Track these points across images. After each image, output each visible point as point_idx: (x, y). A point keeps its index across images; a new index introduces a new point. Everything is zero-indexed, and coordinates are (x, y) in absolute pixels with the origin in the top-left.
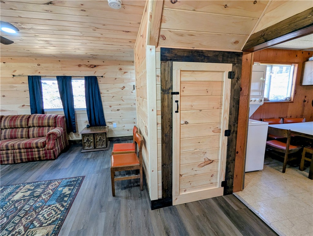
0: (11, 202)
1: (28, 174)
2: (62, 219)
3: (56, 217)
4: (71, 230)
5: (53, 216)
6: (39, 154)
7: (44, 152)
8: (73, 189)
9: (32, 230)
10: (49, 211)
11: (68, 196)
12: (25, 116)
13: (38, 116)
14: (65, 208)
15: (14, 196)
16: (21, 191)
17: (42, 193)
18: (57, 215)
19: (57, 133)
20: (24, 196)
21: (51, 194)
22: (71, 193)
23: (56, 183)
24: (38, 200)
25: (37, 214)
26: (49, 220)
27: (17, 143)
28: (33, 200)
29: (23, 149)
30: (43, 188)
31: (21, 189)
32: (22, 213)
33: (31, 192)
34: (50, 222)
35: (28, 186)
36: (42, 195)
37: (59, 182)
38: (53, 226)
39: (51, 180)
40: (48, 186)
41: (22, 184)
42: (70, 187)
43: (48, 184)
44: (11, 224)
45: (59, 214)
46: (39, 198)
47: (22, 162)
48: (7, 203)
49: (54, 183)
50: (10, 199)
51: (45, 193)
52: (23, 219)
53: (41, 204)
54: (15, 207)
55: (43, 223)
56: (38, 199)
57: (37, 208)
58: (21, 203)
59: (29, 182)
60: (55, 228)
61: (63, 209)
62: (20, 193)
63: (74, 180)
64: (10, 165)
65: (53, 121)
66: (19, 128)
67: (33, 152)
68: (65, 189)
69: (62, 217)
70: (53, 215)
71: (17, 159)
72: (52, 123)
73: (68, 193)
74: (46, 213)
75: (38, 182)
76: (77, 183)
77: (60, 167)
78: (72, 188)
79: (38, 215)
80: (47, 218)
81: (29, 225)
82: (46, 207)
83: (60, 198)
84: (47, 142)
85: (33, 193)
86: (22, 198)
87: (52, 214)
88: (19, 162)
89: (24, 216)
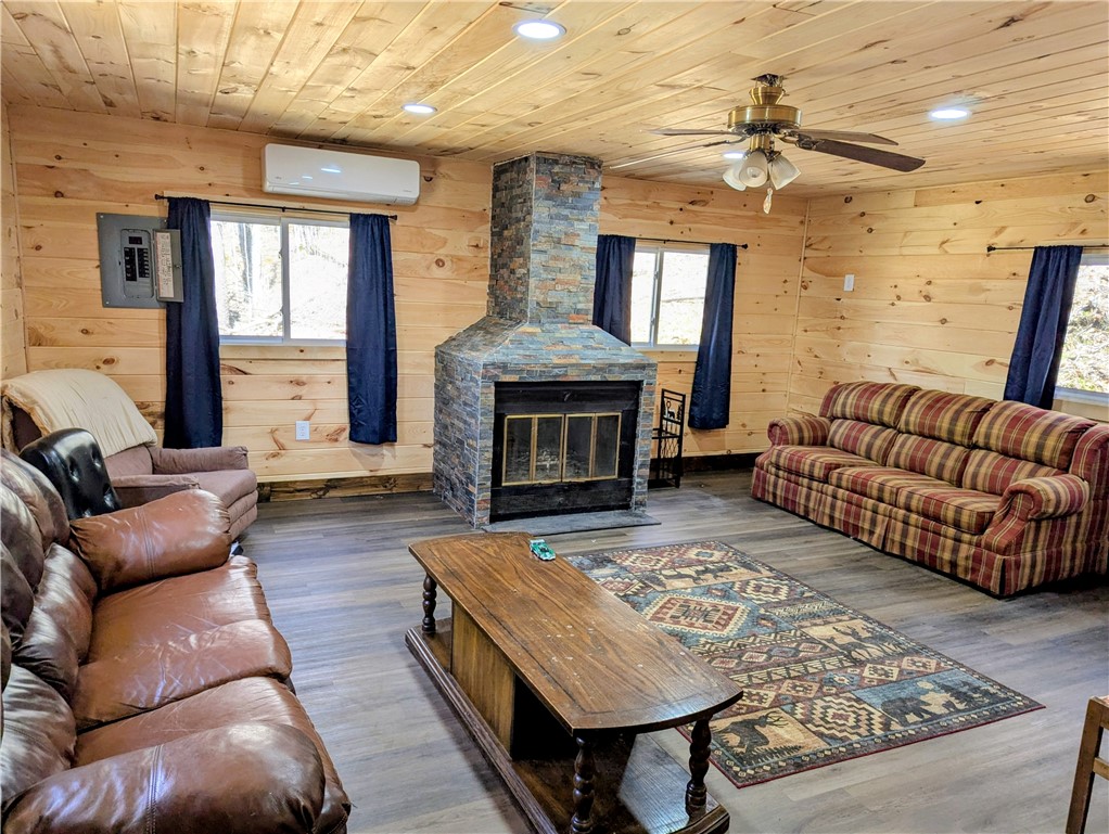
0: (798, 633)
1: (889, 595)
2: (854, 748)
3: (845, 734)
4: (849, 787)
5: (843, 728)
6: (955, 551)
7: (973, 550)
8: (958, 711)
9: (783, 714)
10: (847, 709)
11: (926, 716)
12: (975, 404)
13: (1017, 409)
14: (886, 736)
15: (816, 625)
16: (834, 625)
17: (873, 661)
18: (853, 731)
19: (1047, 494)
20: (831, 640)
21: (890, 679)
22: (940, 716)
23: (933, 664)
24: (849, 670)
25: (819, 694)
26: (828, 726)
27: (909, 489)
28: (840, 661)
29: (918, 513)
30: (885, 652)
31: (840, 621)
32: (796, 669)
33: (853, 640)
34: (826, 732)
35: (859, 624)
36: (869, 665)
37: (942, 665)
38: (821, 745)
39: (924, 648)
40: (902, 655)
41: (854, 610)
42: (957, 698)
43: (906, 653)
44: (763, 674)
45: (859, 735)
46: (855, 666)
47: (902, 557)
48: (790, 631)
49: (924, 660)
50: (802, 627)
51: (879, 667)
52: (788, 681)
53: (846, 681)
54: (796, 649)
55: (810, 721)
56: (850, 667)
57: (831, 682)
58: (814, 648)
59: (872, 617)
60: (823, 752)
61: (878, 732)
62: (830, 627)
63: (992, 690)
64: (870, 549)
65: (1061, 445)
66: (944, 441)
67: (940, 535)
68: (937, 696)
69: (859, 746)
70: (844, 725)
71: (893, 541)
72: (1054, 449)
73: (933, 711)
74: (837, 707)
75: (890, 629)
76: (990, 704)
77: (994, 630)
78: (961, 706)
79: (819, 698)
80: (828, 719)
81: (788, 701)
82: (849, 695)
83: (902, 704)
84: (995, 518)
85: (855, 646)
86: (823, 642)
87: (847, 720)
88: (896, 551)
89: (794, 678)
